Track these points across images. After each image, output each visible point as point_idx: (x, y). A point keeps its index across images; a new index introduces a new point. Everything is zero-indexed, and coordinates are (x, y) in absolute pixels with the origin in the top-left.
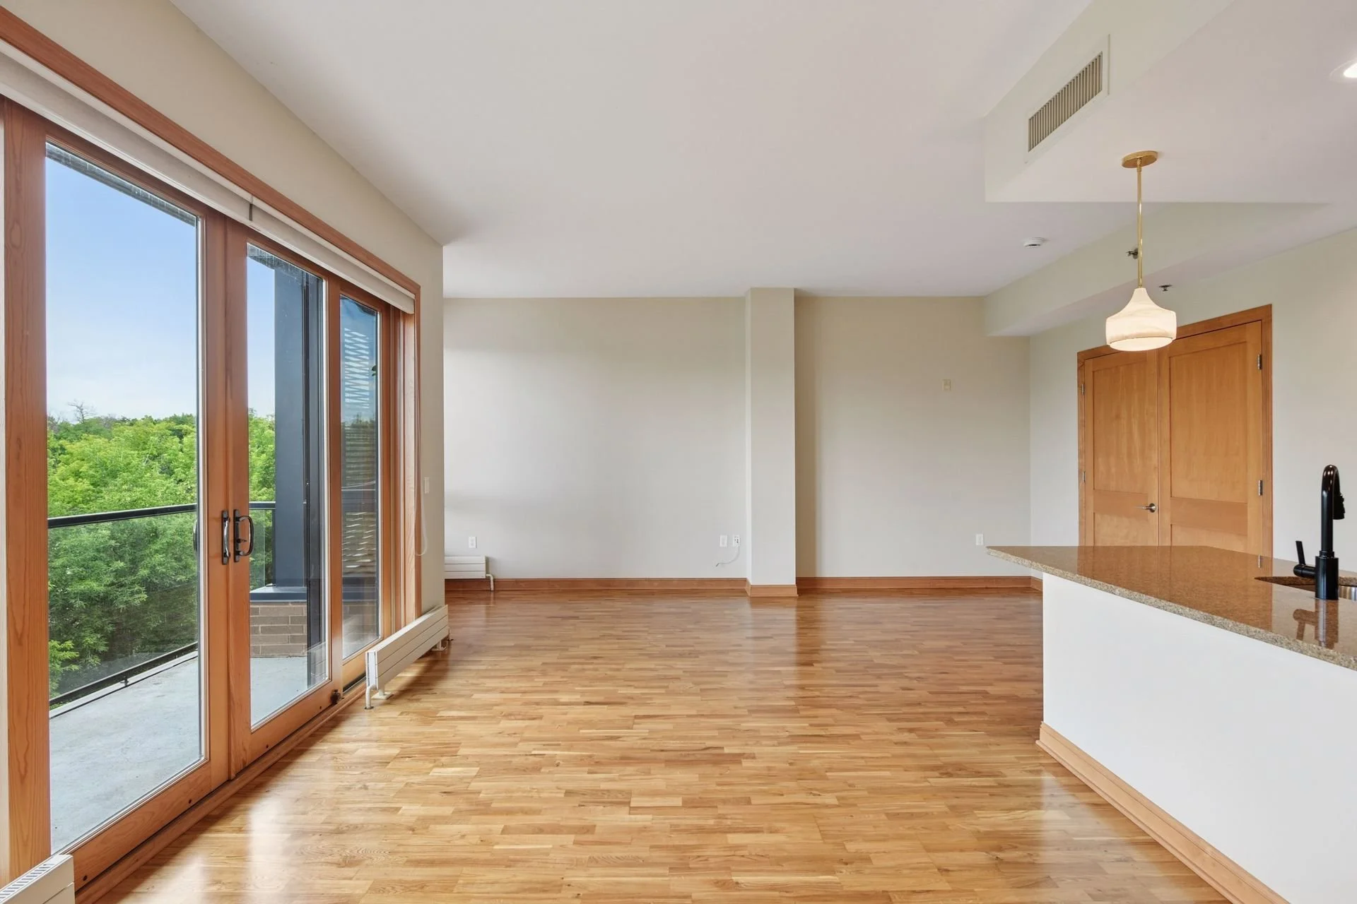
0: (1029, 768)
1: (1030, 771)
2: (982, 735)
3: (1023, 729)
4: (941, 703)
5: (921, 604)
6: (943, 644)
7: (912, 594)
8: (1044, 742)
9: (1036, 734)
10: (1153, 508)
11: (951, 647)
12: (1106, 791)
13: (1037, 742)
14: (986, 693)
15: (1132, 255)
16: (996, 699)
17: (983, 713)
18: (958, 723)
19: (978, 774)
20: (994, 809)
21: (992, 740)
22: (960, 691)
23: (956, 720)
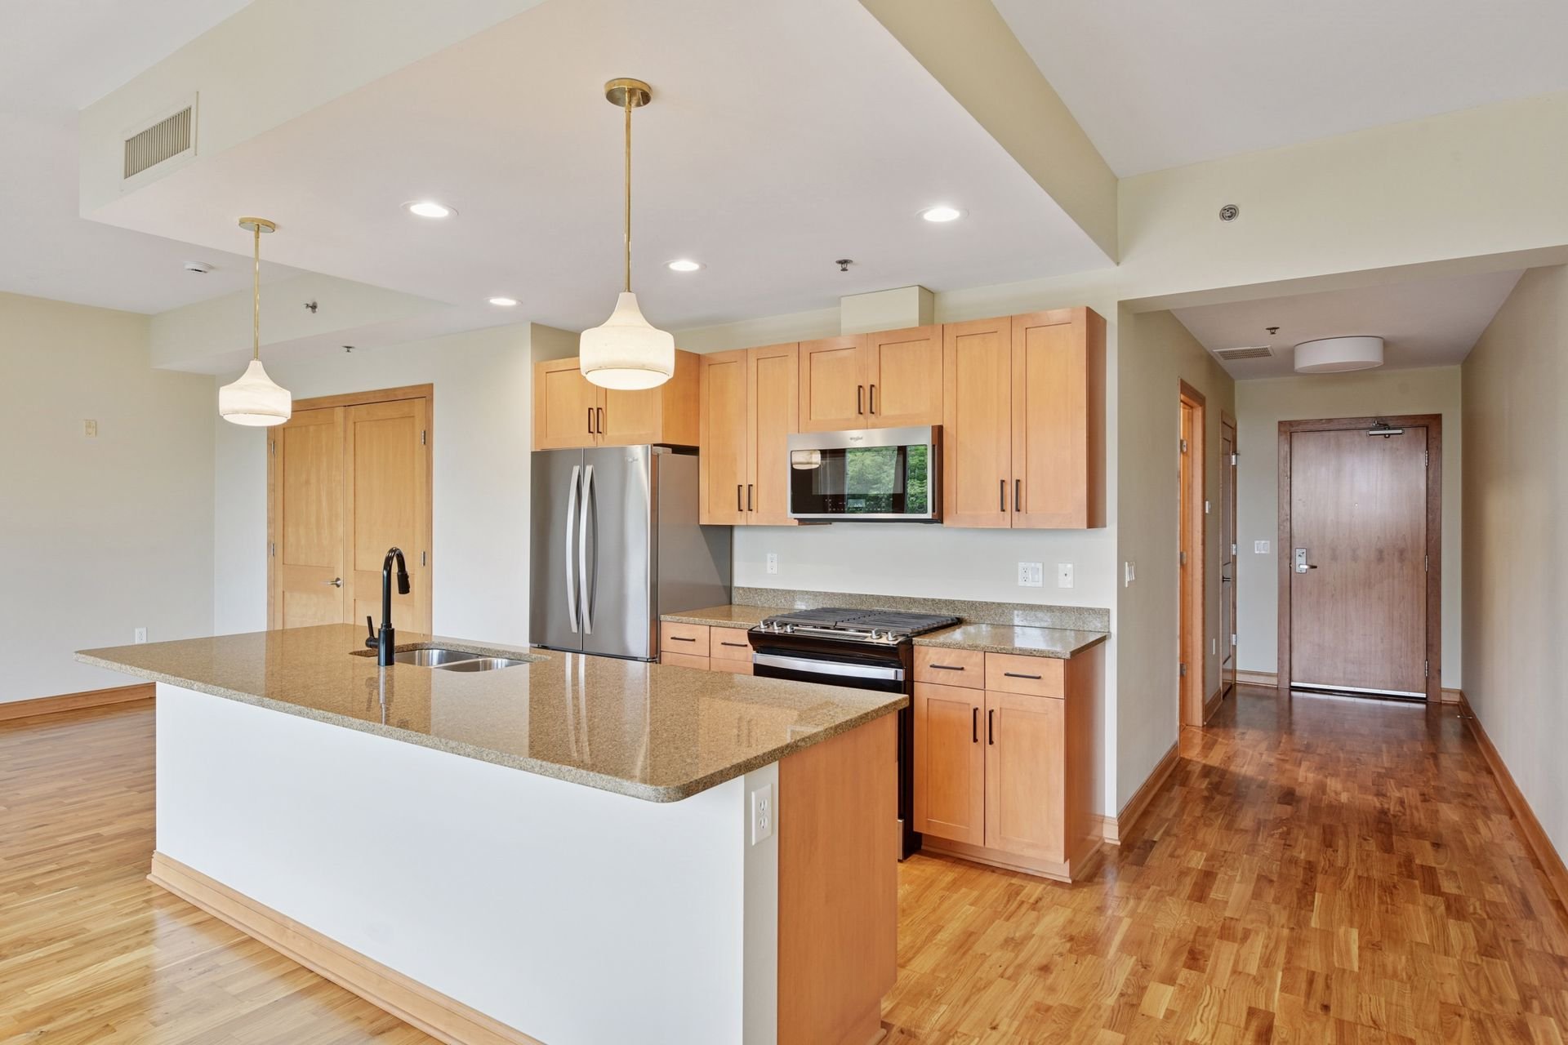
0: (127, 911)
1: (127, 914)
2: (75, 890)
3: (135, 867)
4: (20, 869)
5: (36, 737)
6: (50, 788)
7: (25, 724)
8: (157, 874)
9: (147, 869)
10: (338, 582)
11: (63, 789)
12: (211, 905)
13: (148, 877)
14: (99, 835)
15: (310, 309)
16: (111, 840)
17: (86, 863)
18: (40, 887)
19: (50, 941)
20: (59, 976)
21: (86, 893)
22: (59, 843)
23: (37, 883)
